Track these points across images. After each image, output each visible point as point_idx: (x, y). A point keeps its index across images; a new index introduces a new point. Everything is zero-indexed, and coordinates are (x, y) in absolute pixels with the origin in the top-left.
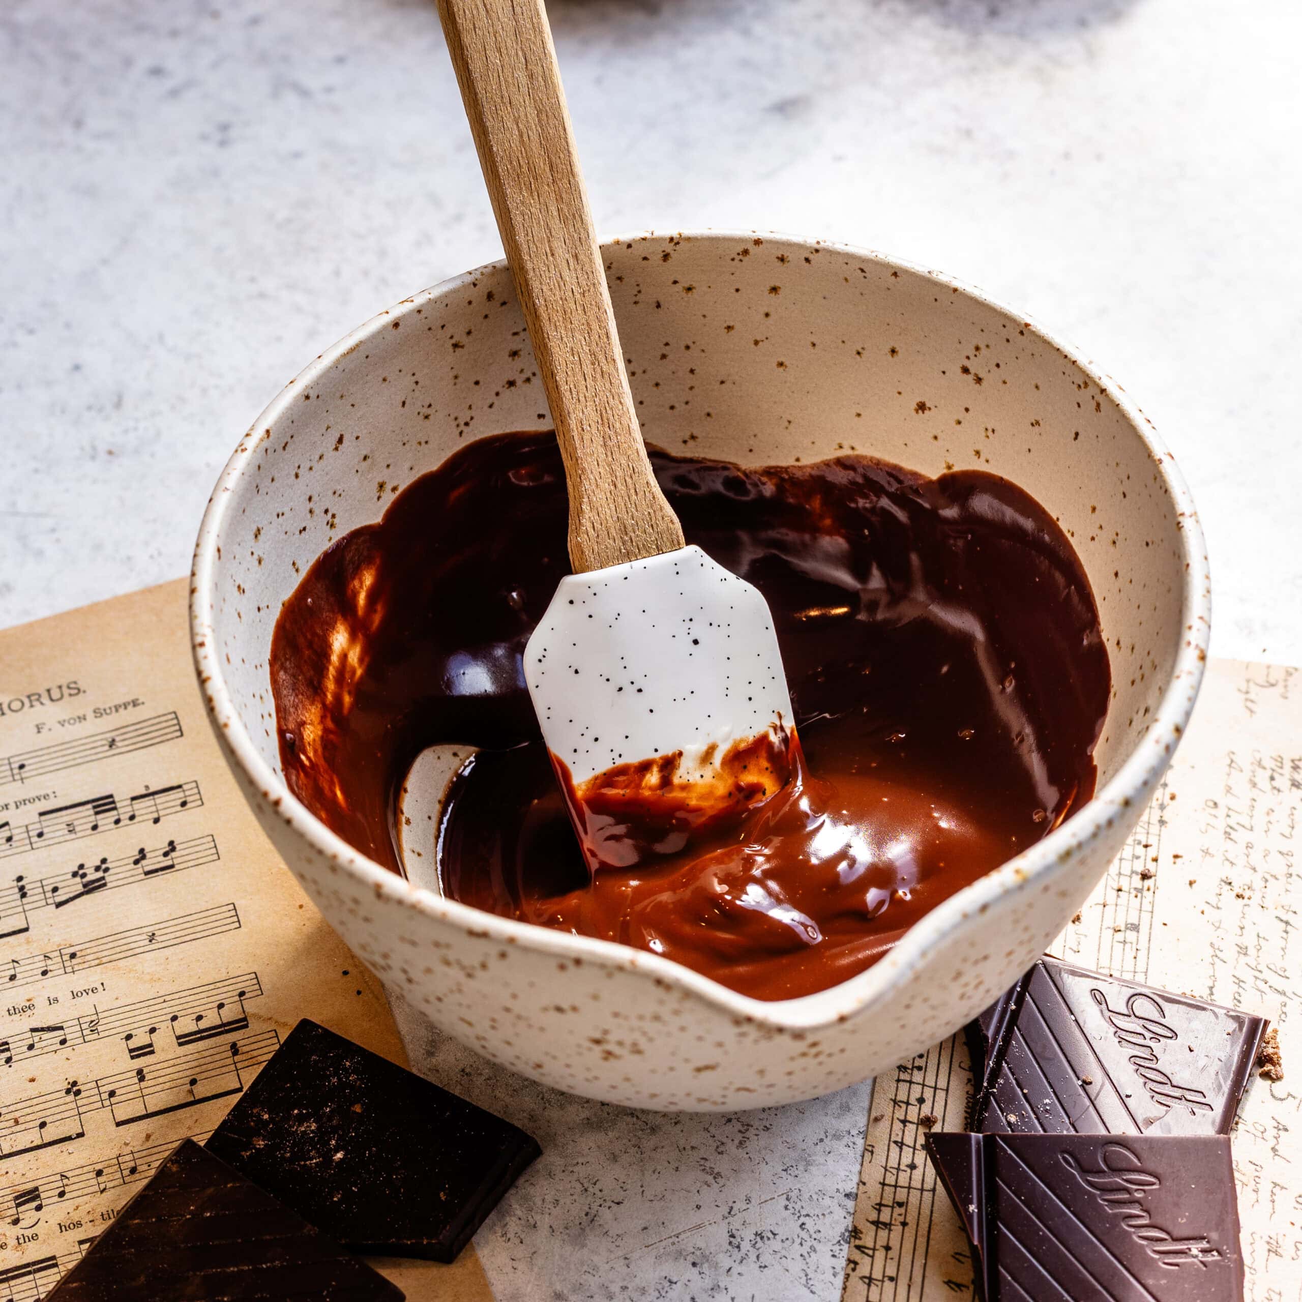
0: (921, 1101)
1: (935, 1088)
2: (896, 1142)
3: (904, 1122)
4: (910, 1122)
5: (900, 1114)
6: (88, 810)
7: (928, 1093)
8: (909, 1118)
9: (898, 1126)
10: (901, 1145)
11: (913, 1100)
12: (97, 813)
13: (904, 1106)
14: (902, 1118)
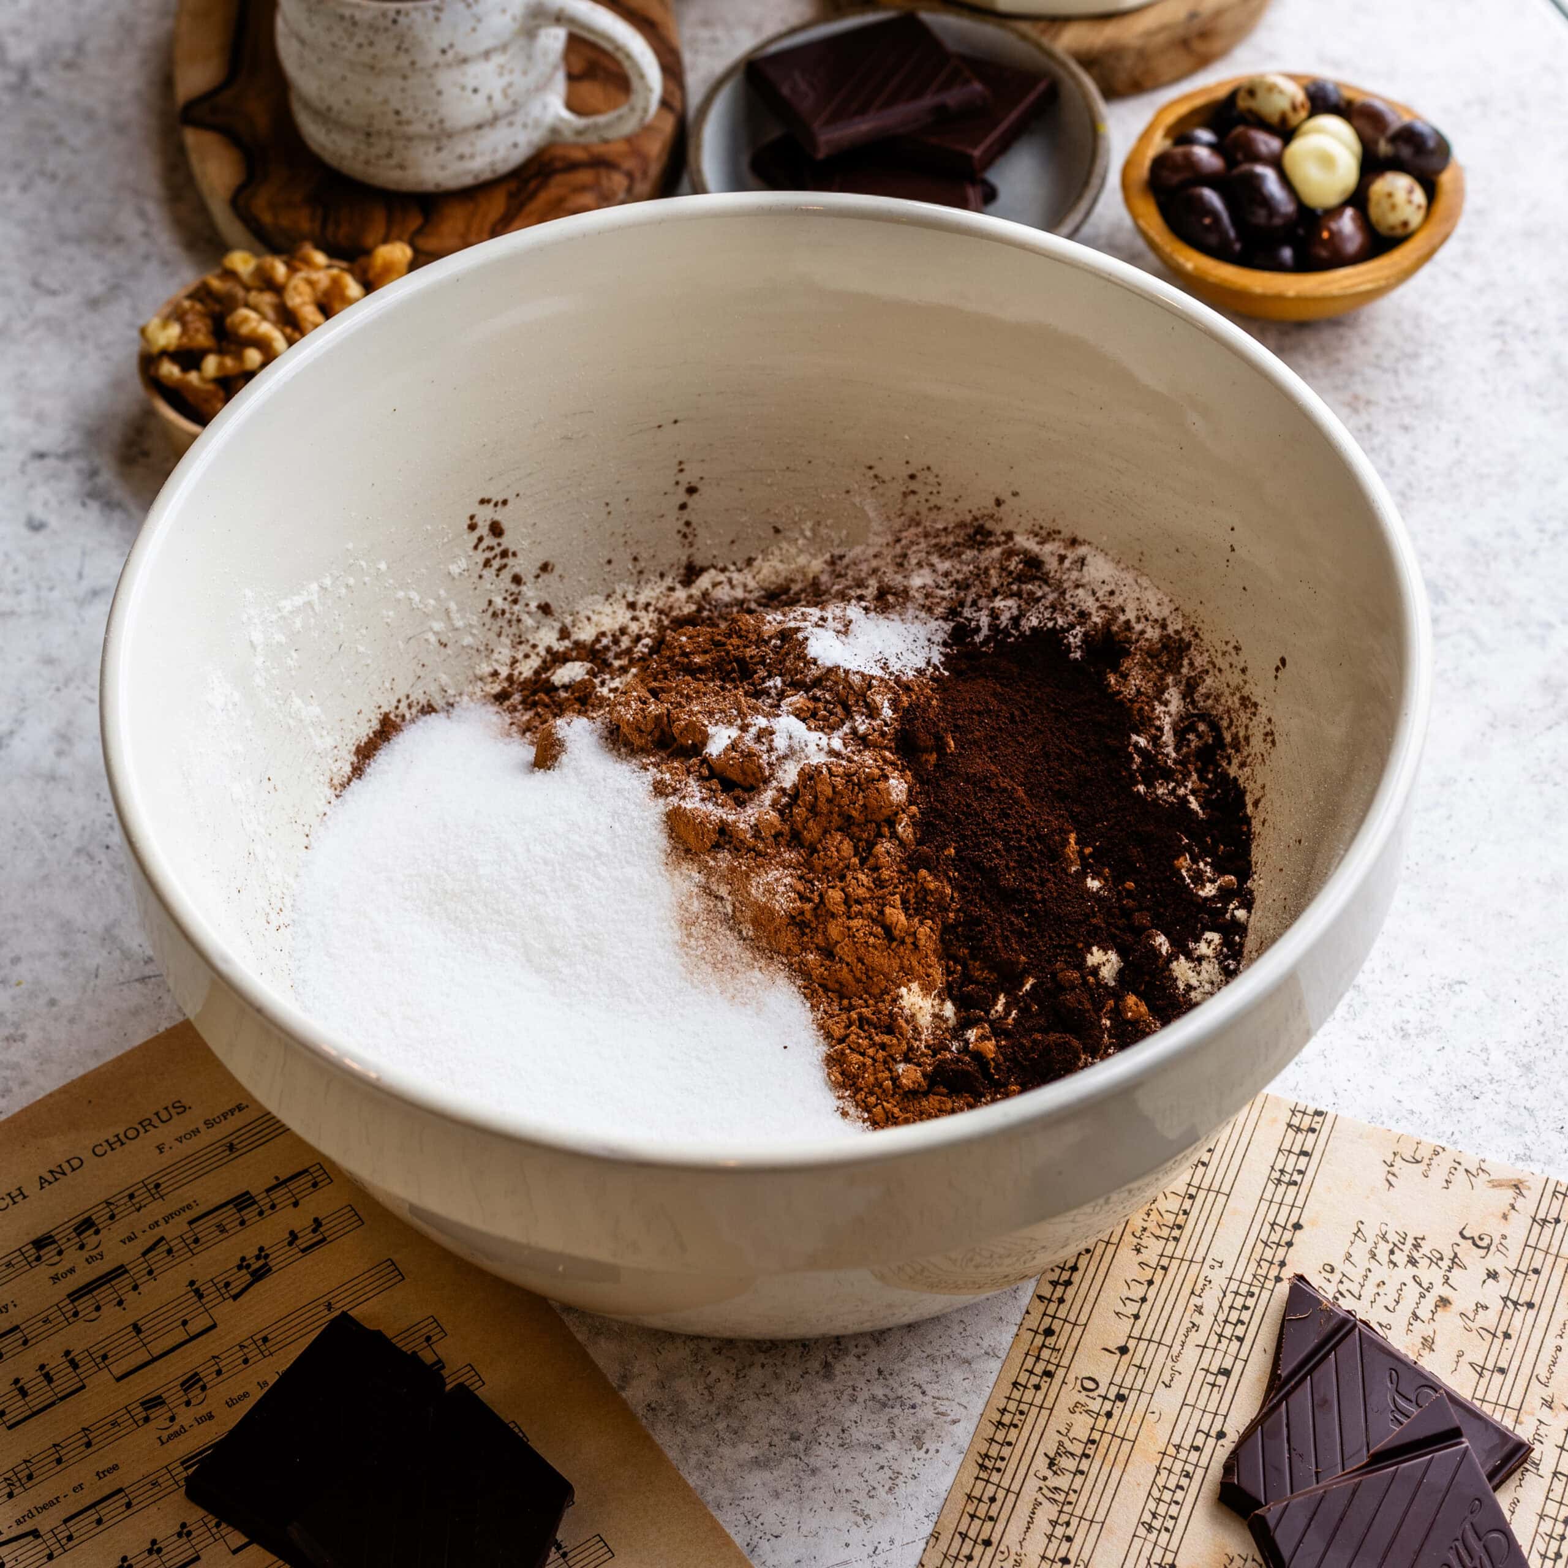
0: (993, 1500)
1: (1008, 1491)
2: (960, 1533)
3: (973, 1516)
4: (979, 1518)
5: (970, 1509)
6: (230, 1210)
7: (1001, 1494)
8: (978, 1514)
9: (966, 1519)
10: (964, 1536)
11: (985, 1498)
12: (239, 1211)
13: (976, 1502)
14: (972, 1512)
